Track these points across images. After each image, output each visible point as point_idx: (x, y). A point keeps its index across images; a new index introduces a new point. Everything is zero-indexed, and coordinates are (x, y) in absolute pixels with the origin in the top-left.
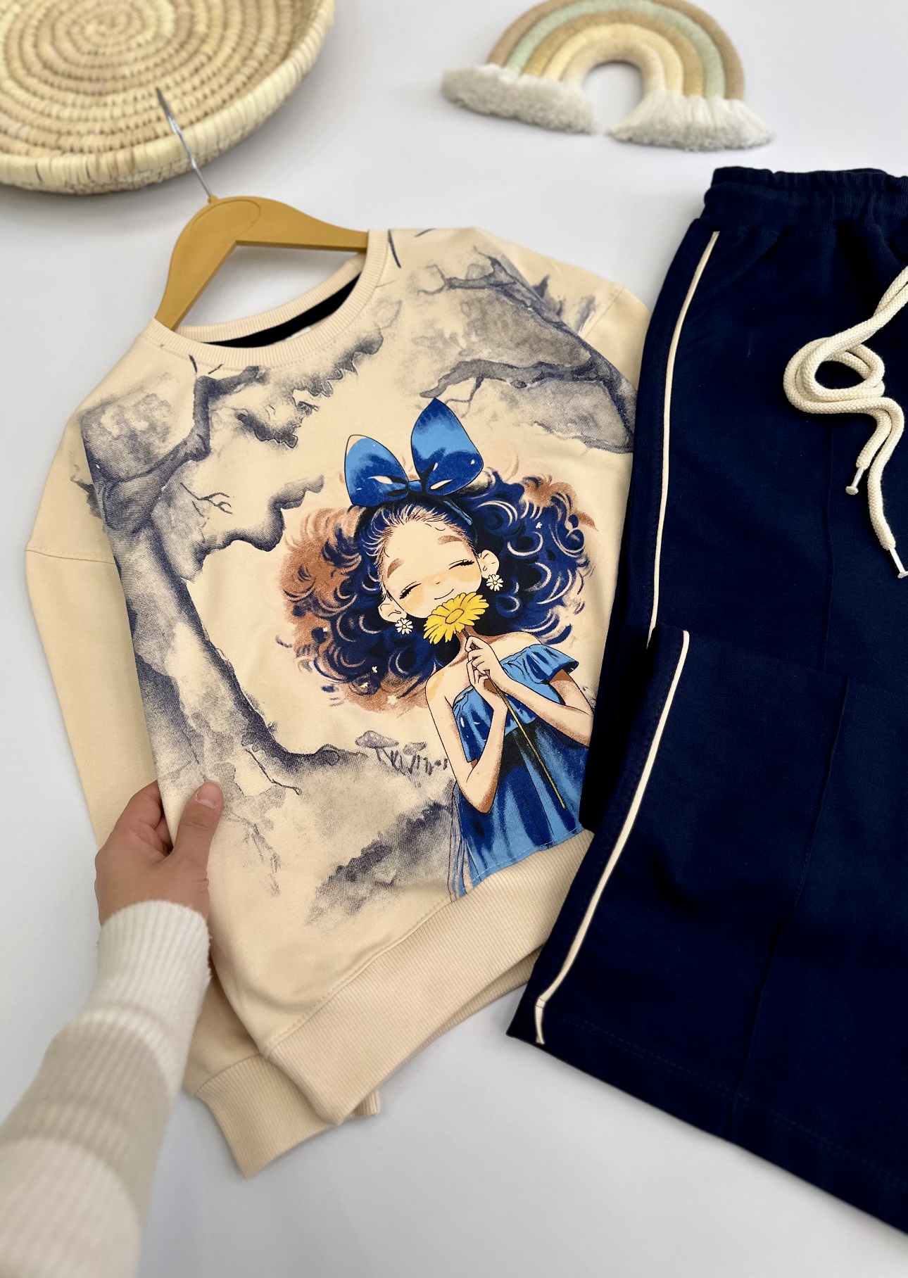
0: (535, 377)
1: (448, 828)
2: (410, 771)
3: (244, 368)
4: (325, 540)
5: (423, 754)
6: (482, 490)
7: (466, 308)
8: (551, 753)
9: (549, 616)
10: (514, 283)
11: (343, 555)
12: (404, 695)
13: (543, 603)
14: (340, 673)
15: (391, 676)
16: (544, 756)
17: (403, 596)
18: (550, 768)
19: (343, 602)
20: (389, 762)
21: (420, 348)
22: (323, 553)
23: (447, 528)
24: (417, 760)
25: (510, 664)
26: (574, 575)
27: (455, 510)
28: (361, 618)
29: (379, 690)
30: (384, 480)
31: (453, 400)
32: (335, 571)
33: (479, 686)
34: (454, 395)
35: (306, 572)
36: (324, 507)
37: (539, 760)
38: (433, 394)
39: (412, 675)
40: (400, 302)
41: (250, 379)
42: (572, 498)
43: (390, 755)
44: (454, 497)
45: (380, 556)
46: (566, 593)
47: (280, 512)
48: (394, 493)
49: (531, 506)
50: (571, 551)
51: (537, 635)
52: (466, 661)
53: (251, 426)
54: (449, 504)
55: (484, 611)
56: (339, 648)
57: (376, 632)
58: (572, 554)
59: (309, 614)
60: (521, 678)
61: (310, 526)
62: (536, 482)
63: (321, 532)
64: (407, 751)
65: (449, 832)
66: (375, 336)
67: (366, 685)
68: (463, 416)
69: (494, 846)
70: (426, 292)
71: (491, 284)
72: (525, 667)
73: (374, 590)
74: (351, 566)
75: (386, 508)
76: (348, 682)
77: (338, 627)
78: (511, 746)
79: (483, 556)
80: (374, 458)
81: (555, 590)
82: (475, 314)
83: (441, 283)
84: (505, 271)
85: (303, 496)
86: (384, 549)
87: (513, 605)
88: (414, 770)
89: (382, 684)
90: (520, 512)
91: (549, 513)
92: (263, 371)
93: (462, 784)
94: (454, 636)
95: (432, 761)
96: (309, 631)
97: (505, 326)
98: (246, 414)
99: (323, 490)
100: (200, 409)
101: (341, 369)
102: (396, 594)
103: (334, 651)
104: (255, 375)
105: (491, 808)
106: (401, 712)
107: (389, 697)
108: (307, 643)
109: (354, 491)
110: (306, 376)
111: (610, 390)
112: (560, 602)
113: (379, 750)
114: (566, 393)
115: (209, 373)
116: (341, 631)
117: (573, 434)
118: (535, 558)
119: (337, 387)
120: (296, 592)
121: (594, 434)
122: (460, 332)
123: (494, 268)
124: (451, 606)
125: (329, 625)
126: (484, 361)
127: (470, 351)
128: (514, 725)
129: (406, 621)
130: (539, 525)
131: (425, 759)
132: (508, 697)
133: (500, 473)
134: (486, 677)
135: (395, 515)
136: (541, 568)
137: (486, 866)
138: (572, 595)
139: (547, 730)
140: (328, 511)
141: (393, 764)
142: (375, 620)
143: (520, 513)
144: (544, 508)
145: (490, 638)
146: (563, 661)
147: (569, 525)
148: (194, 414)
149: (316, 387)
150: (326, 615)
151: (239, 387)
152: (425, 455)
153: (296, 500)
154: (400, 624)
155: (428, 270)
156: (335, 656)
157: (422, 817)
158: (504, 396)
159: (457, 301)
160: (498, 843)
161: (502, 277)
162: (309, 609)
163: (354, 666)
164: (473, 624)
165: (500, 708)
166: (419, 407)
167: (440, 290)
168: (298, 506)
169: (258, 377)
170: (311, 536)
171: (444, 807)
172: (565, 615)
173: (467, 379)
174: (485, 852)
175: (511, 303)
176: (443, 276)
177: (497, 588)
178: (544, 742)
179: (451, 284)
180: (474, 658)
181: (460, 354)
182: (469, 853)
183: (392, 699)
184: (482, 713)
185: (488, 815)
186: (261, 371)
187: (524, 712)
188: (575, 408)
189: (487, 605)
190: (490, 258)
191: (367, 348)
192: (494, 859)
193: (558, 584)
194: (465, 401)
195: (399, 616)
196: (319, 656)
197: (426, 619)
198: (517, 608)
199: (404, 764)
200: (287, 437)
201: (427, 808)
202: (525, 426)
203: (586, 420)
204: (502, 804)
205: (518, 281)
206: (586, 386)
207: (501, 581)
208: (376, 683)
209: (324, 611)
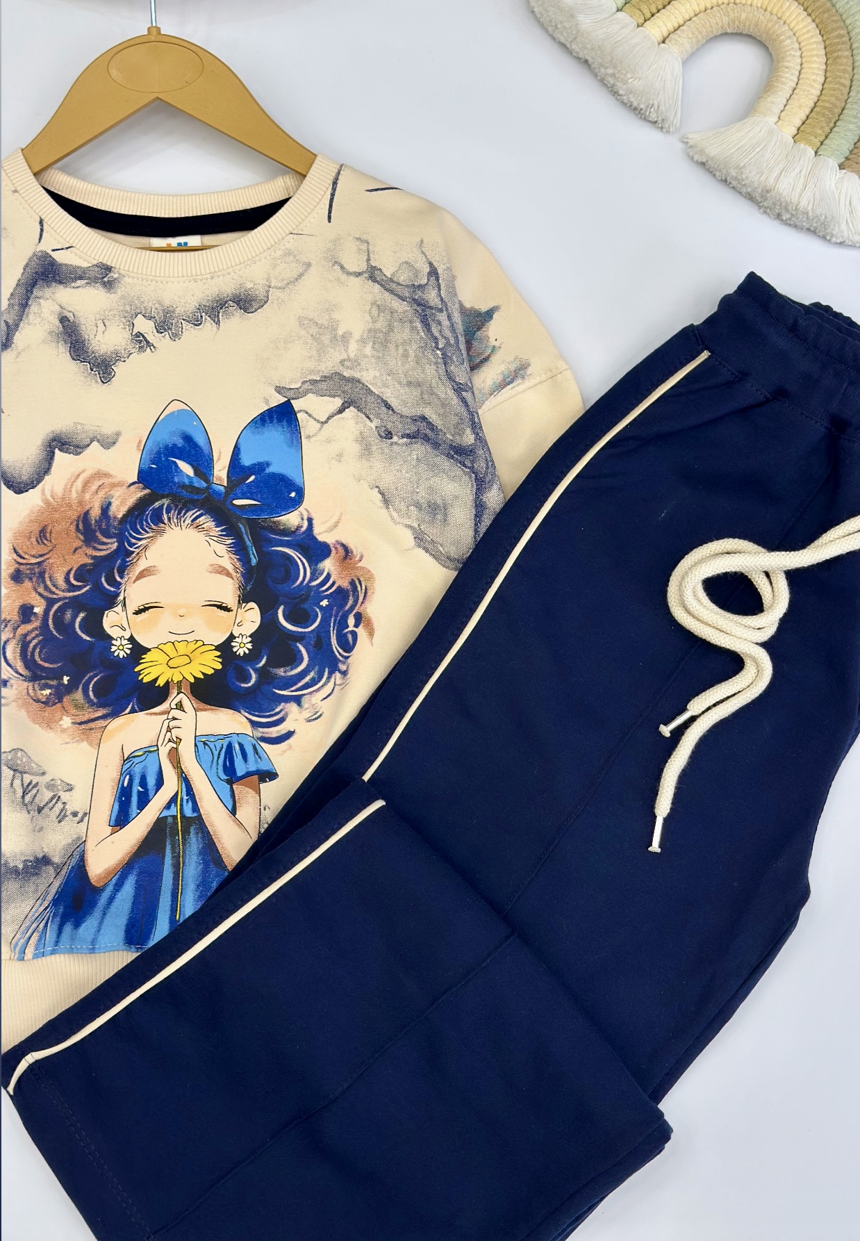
0: (408, 432)
1: (42, 888)
2: (40, 810)
3: (95, 262)
4: (87, 508)
5: (65, 796)
6: (286, 532)
7: (375, 311)
8: (195, 858)
9: (277, 710)
10: (441, 310)
11: (98, 534)
12: (80, 723)
13: (277, 691)
14: (27, 667)
15: (78, 695)
16: (188, 857)
17: (138, 612)
18: (185, 873)
19: (72, 588)
20: (20, 792)
21: (303, 332)
22: (78, 521)
23: (227, 556)
24: (55, 801)
25: (205, 743)
26: (329, 678)
27: (246, 540)
28: (82, 615)
29: (59, 705)
30: (186, 468)
31: (307, 413)
32: (80, 548)
33: (164, 751)
34: (310, 407)
35: (48, 535)
36: (104, 468)
37: (181, 860)
38: (290, 394)
39: (101, 705)
40: (309, 265)
41: (96, 278)
42: (369, 594)
43: (25, 785)
44: (254, 526)
45: (138, 553)
46: (311, 693)
47: (54, 453)
48: (191, 488)
49: (328, 576)
50: (341, 651)
51: (255, 725)
52: (165, 717)
53: (70, 336)
54: (243, 530)
55: (213, 671)
56: (41, 638)
57: (88, 639)
58: (340, 654)
59: (28, 584)
60: (207, 765)
61: (79, 484)
62: (347, 551)
63: (87, 496)
64: (50, 786)
65: (39, 894)
66: (261, 292)
67: (48, 692)
68: (308, 437)
69: (84, 926)
70: (342, 267)
71: (414, 300)
72: (219, 754)
73: (112, 589)
74: (100, 550)
75: (173, 501)
76: (31, 681)
77: (52, 613)
78: (160, 832)
79: (246, 609)
80: (188, 438)
81: (300, 684)
82: (381, 324)
83: (364, 267)
84: (439, 289)
85: (88, 445)
86: (146, 547)
87: (247, 678)
88: (46, 810)
89: (65, 700)
90: (314, 577)
91: (341, 596)
92: (116, 276)
93: (90, 846)
94: (167, 683)
95: (70, 808)
96: (18, 603)
97: (406, 355)
98: (72, 319)
99: (112, 449)
100: (22, 290)
101: (203, 314)
102: (132, 606)
103: (34, 638)
104: (103, 276)
105: (106, 885)
106: (68, 741)
107: (64, 718)
108: (8, 618)
109: (145, 467)
110: (160, 303)
111: (478, 489)
112: (298, 700)
113: (18, 775)
114: (433, 467)
115: (53, 250)
116: (53, 619)
117: (408, 522)
118: (300, 638)
119: (189, 332)
120: (26, 553)
121: (432, 532)
122: (357, 335)
123: (428, 280)
124: (182, 648)
125: (43, 607)
126: (363, 384)
127: (356, 363)
128: (174, 811)
129: (126, 642)
130: (324, 603)
131: (64, 803)
132: (185, 780)
133: (314, 522)
134: (175, 746)
135: (178, 514)
136: (300, 651)
137: (57, 943)
138: (314, 699)
139: (203, 833)
140: (107, 475)
141: (23, 797)
142: (94, 625)
143: (312, 580)
144: (339, 587)
145: (202, 705)
146: (263, 766)
147: (351, 621)
148: (12, 295)
149: (165, 324)
150: (46, 594)
151: (79, 283)
152: (247, 460)
153: (78, 447)
154: (117, 643)
155: (358, 243)
156: (32, 645)
157: (21, 866)
158: (362, 439)
159: (370, 298)
160: (89, 925)
161: (432, 297)
162: (31, 579)
163: (46, 665)
164: (192, 680)
165: (171, 784)
166: (267, 402)
167: (359, 274)
168: (77, 455)
169: (105, 279)
170: (74, 495)
171: (52, 864)
172: (294, 717)
173: (334, 396)
174: (68, 928)
175: (423, 334)
176: (368, 260)
177: (241, 652)
178: (194, 844)
179: (373, 274)
180: (174, 719)
181: (342, 362)
182: (47, 923)
183: (67, 722)
184: (151, 781)
185: (97, 891)
186: (112, 274)
187: (190, 803)
188: (431, 490)
189: (219, 667)
190: (431, 264)
191: (245, 302)
192: (72, 939)
193: (307, 679)
194: (318, 421)
195: (121, 633)
196: (14, 636)
197: (149, 650)
198: (250, 685)
199: (37, 799)
200: (103, 368)
201: (32, 859)
202: (366, 486)
203: (436, 510)
204: (119, 886)
205: (447, 309)
206: (458, 471)
207: (249, 646)
208: (60, 694)
209: (46, 588)
